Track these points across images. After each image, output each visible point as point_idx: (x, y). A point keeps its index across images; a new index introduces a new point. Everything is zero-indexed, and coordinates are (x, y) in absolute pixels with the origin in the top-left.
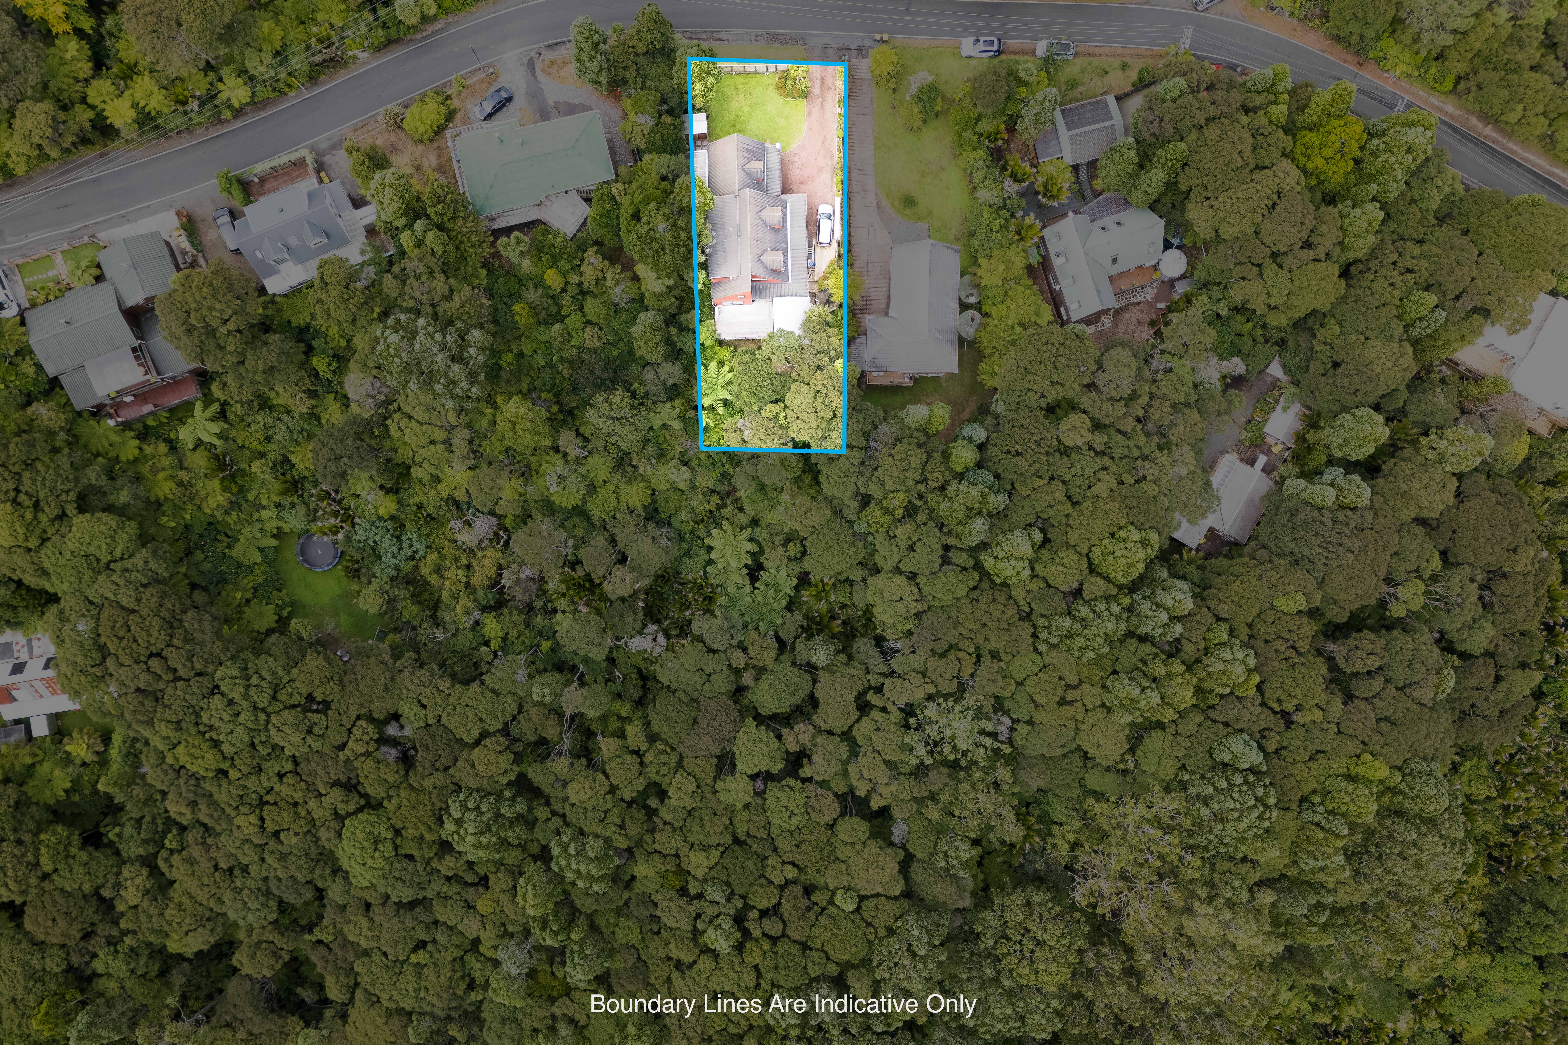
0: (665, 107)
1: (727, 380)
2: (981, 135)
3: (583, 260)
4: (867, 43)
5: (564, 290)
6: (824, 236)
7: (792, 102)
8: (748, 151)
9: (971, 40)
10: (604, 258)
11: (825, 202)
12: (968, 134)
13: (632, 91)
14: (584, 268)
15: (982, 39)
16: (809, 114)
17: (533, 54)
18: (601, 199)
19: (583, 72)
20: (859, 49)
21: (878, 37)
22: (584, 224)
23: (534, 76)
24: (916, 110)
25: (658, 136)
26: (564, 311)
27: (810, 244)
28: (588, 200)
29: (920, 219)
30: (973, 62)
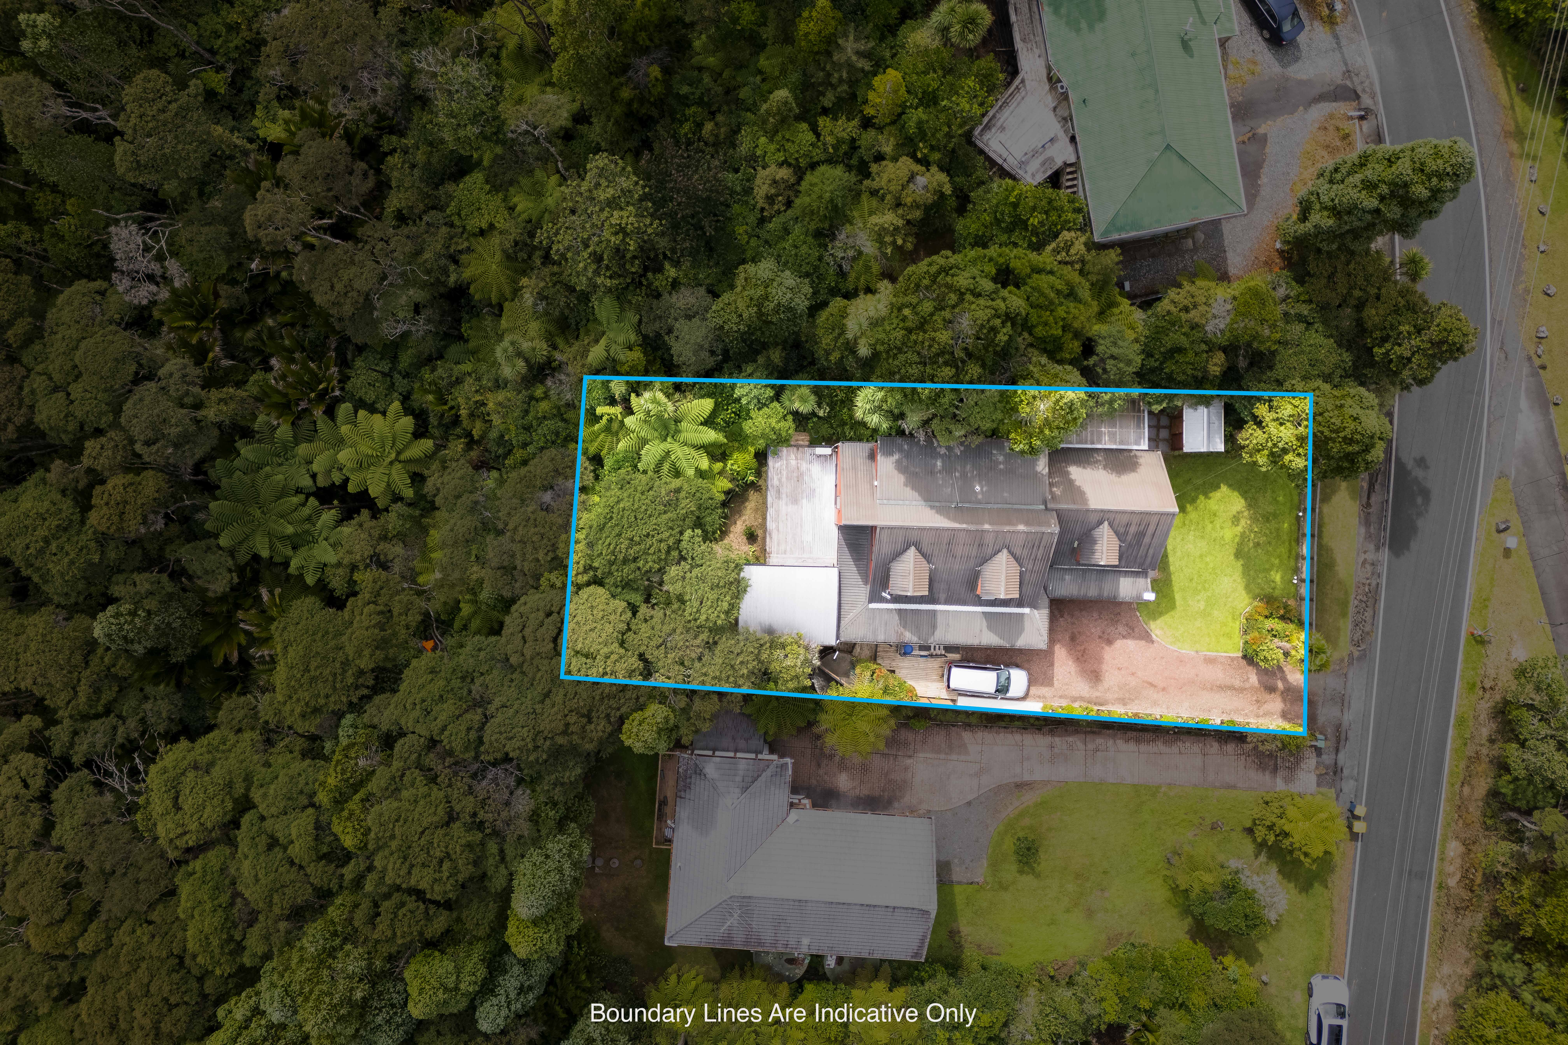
0: (1242, 363)
1: (683, 464)
2: (1150, 1014)
3: (925, 162)
4: (1348, 786)
5: (867, 123)
6: (962, 678)
7: (1236, 627)
8: (1141, 535)
9: (1344, 999)
10: (928, 209)
11: (1031, 682)
12: (1155, 986)
13: (1282, 292)
14: (906, 164)
15: (1344, 1023)
16: (1210, 661)
17: (1367, 101)
18: (1051, 207)
19: (1334, 176)
20: (1336, 770)
21: (1360, 811)
22: (1004, 173)
23: (1322, 98)
24: (1208, 878)
25: (1184, 342)
26: (824, 122)
27: (949, 649)
28: (1055, 180)
29: (994, 866)
30: (1299, 997)
